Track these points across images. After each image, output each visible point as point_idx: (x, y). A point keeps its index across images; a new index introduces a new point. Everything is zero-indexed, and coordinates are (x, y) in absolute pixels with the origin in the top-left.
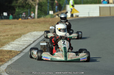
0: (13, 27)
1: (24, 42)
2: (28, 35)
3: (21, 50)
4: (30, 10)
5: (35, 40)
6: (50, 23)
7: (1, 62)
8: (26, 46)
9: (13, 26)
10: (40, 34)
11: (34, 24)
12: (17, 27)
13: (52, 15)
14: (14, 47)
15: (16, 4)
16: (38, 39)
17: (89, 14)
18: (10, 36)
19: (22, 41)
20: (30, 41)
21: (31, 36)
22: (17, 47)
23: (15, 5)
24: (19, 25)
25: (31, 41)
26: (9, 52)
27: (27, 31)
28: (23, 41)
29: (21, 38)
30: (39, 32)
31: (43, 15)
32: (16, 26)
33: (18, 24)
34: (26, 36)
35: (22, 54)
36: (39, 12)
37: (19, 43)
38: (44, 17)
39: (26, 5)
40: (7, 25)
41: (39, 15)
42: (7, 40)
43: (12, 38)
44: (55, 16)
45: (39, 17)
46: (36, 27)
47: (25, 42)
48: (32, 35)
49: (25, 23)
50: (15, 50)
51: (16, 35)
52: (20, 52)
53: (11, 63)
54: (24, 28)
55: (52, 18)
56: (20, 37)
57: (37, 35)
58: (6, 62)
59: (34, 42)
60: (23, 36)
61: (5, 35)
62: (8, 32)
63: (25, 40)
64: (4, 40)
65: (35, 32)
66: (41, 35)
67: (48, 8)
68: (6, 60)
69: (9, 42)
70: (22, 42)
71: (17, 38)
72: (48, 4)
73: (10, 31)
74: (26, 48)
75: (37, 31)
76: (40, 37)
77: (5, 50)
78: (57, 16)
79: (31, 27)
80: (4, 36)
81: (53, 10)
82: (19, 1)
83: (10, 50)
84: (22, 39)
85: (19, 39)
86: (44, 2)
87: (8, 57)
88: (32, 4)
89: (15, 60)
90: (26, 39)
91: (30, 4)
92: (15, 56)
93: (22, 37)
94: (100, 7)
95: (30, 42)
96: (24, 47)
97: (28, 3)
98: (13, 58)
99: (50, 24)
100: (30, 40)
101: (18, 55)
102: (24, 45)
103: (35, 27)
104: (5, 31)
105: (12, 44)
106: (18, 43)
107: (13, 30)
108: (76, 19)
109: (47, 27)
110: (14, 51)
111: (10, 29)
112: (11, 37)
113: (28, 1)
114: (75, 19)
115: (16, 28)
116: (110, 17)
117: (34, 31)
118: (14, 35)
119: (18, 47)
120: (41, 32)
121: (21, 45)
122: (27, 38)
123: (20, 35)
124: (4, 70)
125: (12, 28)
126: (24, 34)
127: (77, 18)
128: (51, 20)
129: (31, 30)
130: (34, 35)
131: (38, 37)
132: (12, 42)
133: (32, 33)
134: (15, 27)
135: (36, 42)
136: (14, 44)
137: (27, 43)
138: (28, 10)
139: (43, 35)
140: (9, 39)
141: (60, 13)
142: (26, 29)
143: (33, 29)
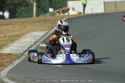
0: (11, 27)
1: (24, 43)
2: (28, 36)
3: (22, 52)
4: (28, 8)
6: (51, 21)
7: (1, 66)
8: (27, 48)
9: (11, 26)
10: (41, 34)
11: (34, 24)
13: (51, 13)
14: (14, 50)
15: (12, 2)
16: (40, 39)
17: (92, 11)
18: (8, 37)
19: (22, 43)
20: (30, 42)
21: (31, 37)
22: (17, 50)
24: (17, 25)
25: (32, 42)
26: (9, 55)
27: (26, 31)
29: (20, 39)
30: (40, 32)
31: (41, 13)
32: (14, 26)
33: (15, 24)
34: (26, 37)
35: (23, 57)
36: (37, 10)
37: (19, 45)
38: (43, 15)
39: (23, 3)
40: (4, 26)
41: (37, 14)
42: (5, 42)
43: (10, 40)
44: (55, 14)
45: (37, 15)
48: (32, 36)
49: (23, 22)
50: (15, 53)
51: (14, 36)
52: (20, 55)
53: (12, 68)
54: (23, 28)
55: (52, 16)
57: (37, 36)
58: (6, 67)
59: (35, 43)
60: (23, 37)
61: (3, 36)
62: (5, 33)
63: (26, 42)
64: (2, 42)
65: (36, 32)
66: (43, 35)
67: (47, 5)
68: (6, 64)
69: (7, 44)
70: (22, 44)
71: (16, 40)
72: (47, 1)
73: (8, 32)
74: (27, 50)
75: (37, 31)
76: (42, 38)
77: (5, 54)
78: (58, 14)
79: (31, 26)
80: (1, 37)
81: (52, 7)
84: (22, 40)
85: (18, 41)
87: (8, 61)
88: (29, 1)
89: (16, 64)
90: (26, 40)
92: (16, 60)
93: (21, 38)
94: (104, 2)
95: (31, 43)
96: (25, 50)
98: (14, 62)
99: (51, 23)
100: (31, 41)
101: (18, 58)
102: (25, 47)
103: (35, 26)
104: (2, 33)
105: (11, 46)
106: (18, 45)
107: (11, 31)
108: (80, 16)
109: (48, 26)
110: (14, 54)
111: (7, 30)
112: (9, 38)
114: (78, 17)
115: (14, 28)
116: (117, 13)
117: (34, 31)
118: (12, 37)
119: (18, 49)
120: (42, 32)
121: (21, 47)
122: (27, 39)
123: (19, 36)
124: (5, 76)
125: (9, 29)
126: (23, 35)
127: (80, 15)
128: (51, 19)
129: (30, 30)
130: (34, 36)
131: (40, 38)
132: (11, 44)
133: (32, 34)
134: (13, 27)
135: (37, 43)
136: (13, 46)
137: (28, 45)
138: (26, 8)
139: (44, 35)
140: (7, 41)
141: (61, 11)
142: (25, 29)
143: (33, 29)
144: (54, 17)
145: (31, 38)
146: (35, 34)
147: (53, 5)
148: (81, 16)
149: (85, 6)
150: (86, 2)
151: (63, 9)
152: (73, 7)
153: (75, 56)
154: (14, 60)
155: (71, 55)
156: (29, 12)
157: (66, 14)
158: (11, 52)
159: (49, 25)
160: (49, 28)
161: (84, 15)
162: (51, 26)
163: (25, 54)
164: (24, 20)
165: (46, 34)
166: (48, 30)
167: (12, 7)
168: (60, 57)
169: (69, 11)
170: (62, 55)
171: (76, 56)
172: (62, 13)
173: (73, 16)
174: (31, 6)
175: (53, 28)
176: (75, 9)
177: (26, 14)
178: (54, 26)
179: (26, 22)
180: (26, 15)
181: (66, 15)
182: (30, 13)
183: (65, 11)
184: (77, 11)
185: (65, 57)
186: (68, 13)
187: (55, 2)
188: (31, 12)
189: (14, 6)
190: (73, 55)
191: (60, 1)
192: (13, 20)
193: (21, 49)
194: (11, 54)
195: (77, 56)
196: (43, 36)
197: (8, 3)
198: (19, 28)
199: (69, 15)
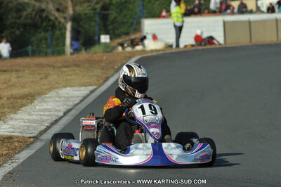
0: (13, 77)
1: (42, 113)
2: (49, 97)
3: (35, 133)
4: (53, 35)
5: (70, 107)
6: (104, 64)
8: (47, 125)
9: (14, 75)
10: (80, 92)
11: (65, 69)
12: (22, 77)
14: (19, 128)
15: (17, 21)
16: (77, 104)
18: (5, 99)
19: (36, 113)
20: (56, 110)
21: (57, 99)
22: (25, 128)
23: (16, 23)
24: (27, 72)
25: (59, 111)
26: (6, 141)
27: (45, 87)
28: (38, 111)
29: (33, 104)
30: (77, 88)
32: (20, 74)
33: (24, 70)
34: (46, 100)
35: (38, 145)
37: (31, 117)
38: (88, 50)
39: (42, 22)
44: (114, 48)
46: (71, 75)
47: (44, 115)
48: (60, 97)
49: (41, 66)
50: (20, 135)
51: (20, 98)
52: (32, 139)
53: (12, 168)
54: (41, 79)
55: (107, 52)
56: (32, 102)
57: (72, 97)
59: (65, 114)
60: (39, 100)
63: (45, 110)
65: (68, 88)
66: (84, 95)
67: (97, 29)
69: (4, 114)
70: (37, 115)
71: (24, 105)
72: (97, 19)
73: (6, 88)
74: (48, 128)
75: (72, 86)
76: (82, 101)
78: (120, 48)
79: (58, 75)
81: (106, 33)
82: (25, 13)
83: (8, 134)
84: (37, 107)
85: (28, 108)
86: (86, 14)
87: (4, 153)
88: (56, 18)
89: (21, 160)
90: (45, 106)
91: (52, 18)
92: (23, 150)
93: (36, 102)
94: (224, 23)
95: (57, 113)
96: (43, 128)
97: (47, 17)
98: (17, 156)
99: (103, 69)
100: (57, 108)
101: (28, 146)
102: (43, 121)
103: (67, 75)
105: (11, 119)
106: (27, 117)
107: (14, 85)
108: (168, 53)
109: (96, 75)
110: (17, 137)
111: (5, 83)
112: (8, 102)
113: (48, 12)
114: (164, 54)
115: (20, 79)
117: (65, 87)
118: (15, 98)
119: (28, 127)
120: (82, 88)
121: (34, 121)
122: (48, 105)
123: (30, 98)
125: (10, 81)
126: (40, 94)
127: (169, 51)
128: (105, 58)
129: (57, 83)
130: (65, 97)
131: (76, 102)
132: (13, 116)
133: (60, 92)
134: (19, 77)
135: (70, 113)
136: (16, 120)
137: (50, 117)
138: (48, 35)
139: (88, 96)
140: (4, 107)
141: (127, 41)
142: (45, 82)
143: (63, 81)
144: (110, 54)
145: (58, 101)
146: (67, 94)
147: (110, 27)
148: (172, 53)
149: (179, 30)
150: (183, 22)
151: (133, 37)
152: (153, 32)
153: (172, 149)
154: (17, 151)
155: (164, 145)
156: (54, 43)
157: (139, 48)
158: (12, 134)
159: (98, 72)
160: (98, 80)
161: (178, 50)
162: (105, 75)
163: (42, 137)
164: (43, 60)
165: (92, 92)
166: (96, 84)
167: (18, 32)
168: (140, 149)
169: (146, 42)
170: (144, 146)
171: (174, 148)
172: (128, 46)
173: (154, 54)
174: (60, 29)
175: (107, 79)
176: (159, 36)
177: (48, 47)
178: (110, 75)
179: (49, 66)
180: (49, 51)
181: (137, 51)
182: (57, 45)
183: (137, 40)
184: (162, 40)
185: (151, 150)
186: (143, 45)
187: (113, 22)
188: (61, 44)
189: (22, 29)
190: (170, 145)
191: (125, 20)
192: (20, 61)
193: (35, 127)
194: (11, 138)
195: (178, 147)
196: (85, 98)
197: (8, 23)
198: (31, 79)
199: (144, 51)
